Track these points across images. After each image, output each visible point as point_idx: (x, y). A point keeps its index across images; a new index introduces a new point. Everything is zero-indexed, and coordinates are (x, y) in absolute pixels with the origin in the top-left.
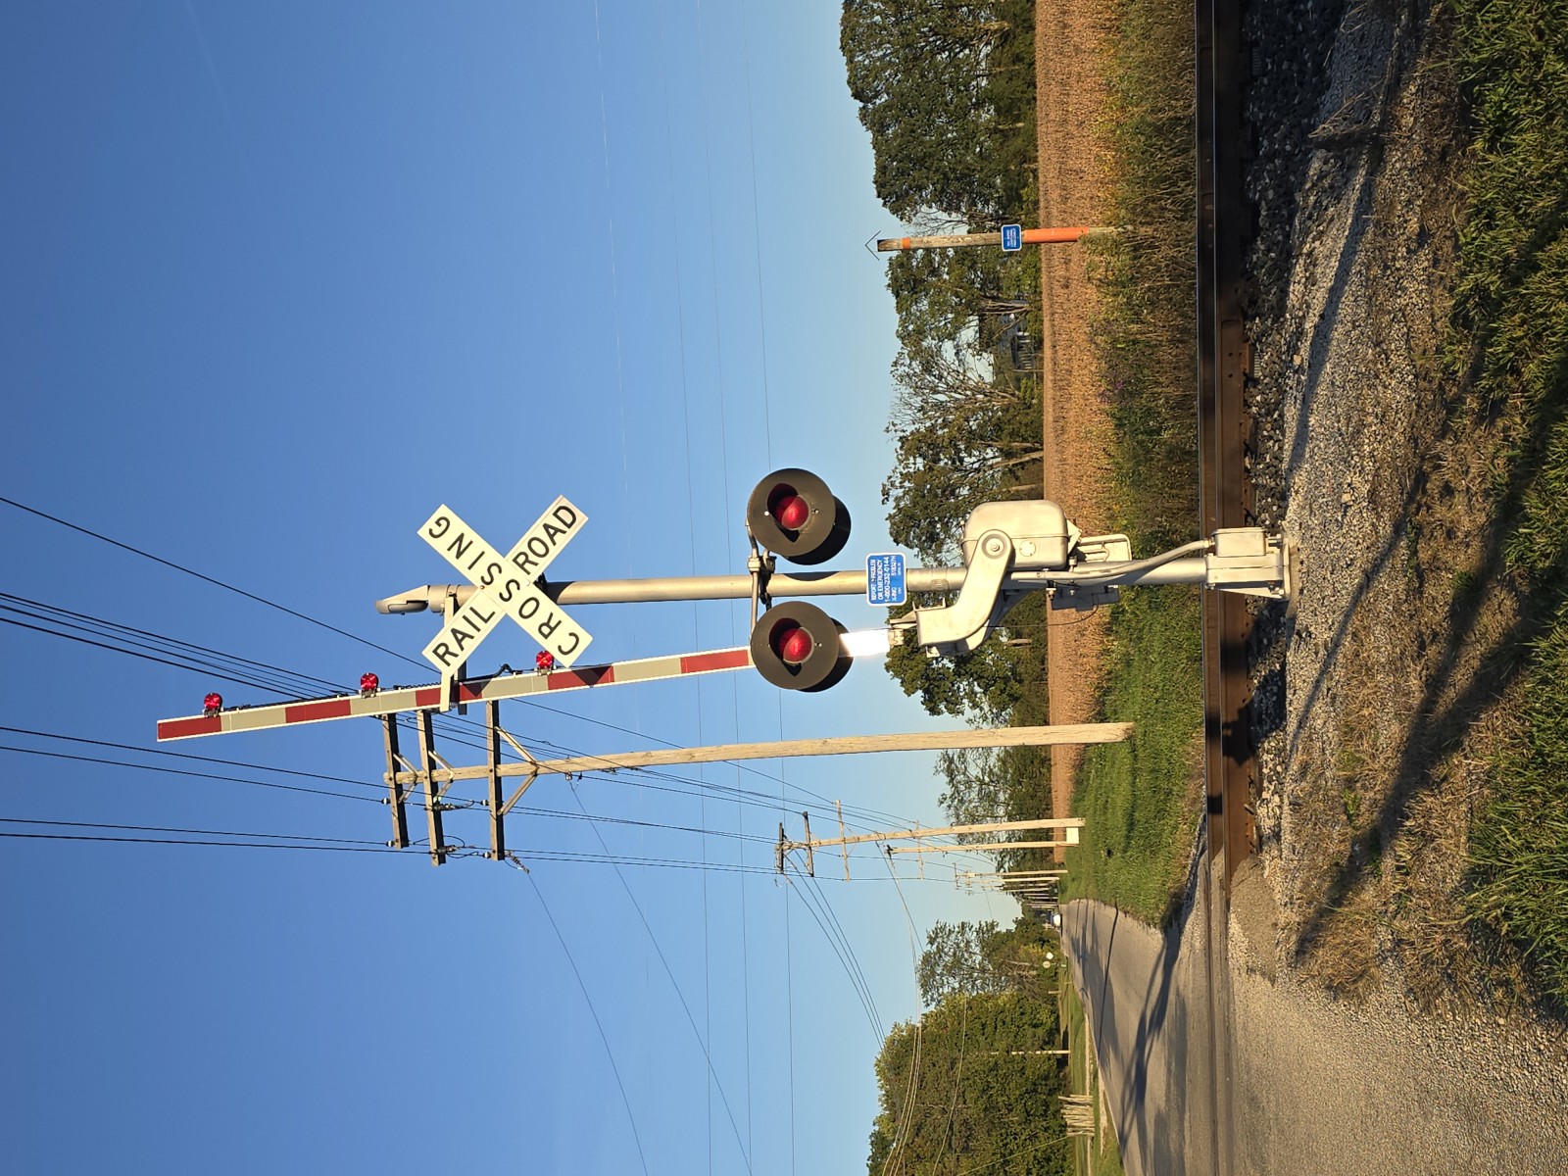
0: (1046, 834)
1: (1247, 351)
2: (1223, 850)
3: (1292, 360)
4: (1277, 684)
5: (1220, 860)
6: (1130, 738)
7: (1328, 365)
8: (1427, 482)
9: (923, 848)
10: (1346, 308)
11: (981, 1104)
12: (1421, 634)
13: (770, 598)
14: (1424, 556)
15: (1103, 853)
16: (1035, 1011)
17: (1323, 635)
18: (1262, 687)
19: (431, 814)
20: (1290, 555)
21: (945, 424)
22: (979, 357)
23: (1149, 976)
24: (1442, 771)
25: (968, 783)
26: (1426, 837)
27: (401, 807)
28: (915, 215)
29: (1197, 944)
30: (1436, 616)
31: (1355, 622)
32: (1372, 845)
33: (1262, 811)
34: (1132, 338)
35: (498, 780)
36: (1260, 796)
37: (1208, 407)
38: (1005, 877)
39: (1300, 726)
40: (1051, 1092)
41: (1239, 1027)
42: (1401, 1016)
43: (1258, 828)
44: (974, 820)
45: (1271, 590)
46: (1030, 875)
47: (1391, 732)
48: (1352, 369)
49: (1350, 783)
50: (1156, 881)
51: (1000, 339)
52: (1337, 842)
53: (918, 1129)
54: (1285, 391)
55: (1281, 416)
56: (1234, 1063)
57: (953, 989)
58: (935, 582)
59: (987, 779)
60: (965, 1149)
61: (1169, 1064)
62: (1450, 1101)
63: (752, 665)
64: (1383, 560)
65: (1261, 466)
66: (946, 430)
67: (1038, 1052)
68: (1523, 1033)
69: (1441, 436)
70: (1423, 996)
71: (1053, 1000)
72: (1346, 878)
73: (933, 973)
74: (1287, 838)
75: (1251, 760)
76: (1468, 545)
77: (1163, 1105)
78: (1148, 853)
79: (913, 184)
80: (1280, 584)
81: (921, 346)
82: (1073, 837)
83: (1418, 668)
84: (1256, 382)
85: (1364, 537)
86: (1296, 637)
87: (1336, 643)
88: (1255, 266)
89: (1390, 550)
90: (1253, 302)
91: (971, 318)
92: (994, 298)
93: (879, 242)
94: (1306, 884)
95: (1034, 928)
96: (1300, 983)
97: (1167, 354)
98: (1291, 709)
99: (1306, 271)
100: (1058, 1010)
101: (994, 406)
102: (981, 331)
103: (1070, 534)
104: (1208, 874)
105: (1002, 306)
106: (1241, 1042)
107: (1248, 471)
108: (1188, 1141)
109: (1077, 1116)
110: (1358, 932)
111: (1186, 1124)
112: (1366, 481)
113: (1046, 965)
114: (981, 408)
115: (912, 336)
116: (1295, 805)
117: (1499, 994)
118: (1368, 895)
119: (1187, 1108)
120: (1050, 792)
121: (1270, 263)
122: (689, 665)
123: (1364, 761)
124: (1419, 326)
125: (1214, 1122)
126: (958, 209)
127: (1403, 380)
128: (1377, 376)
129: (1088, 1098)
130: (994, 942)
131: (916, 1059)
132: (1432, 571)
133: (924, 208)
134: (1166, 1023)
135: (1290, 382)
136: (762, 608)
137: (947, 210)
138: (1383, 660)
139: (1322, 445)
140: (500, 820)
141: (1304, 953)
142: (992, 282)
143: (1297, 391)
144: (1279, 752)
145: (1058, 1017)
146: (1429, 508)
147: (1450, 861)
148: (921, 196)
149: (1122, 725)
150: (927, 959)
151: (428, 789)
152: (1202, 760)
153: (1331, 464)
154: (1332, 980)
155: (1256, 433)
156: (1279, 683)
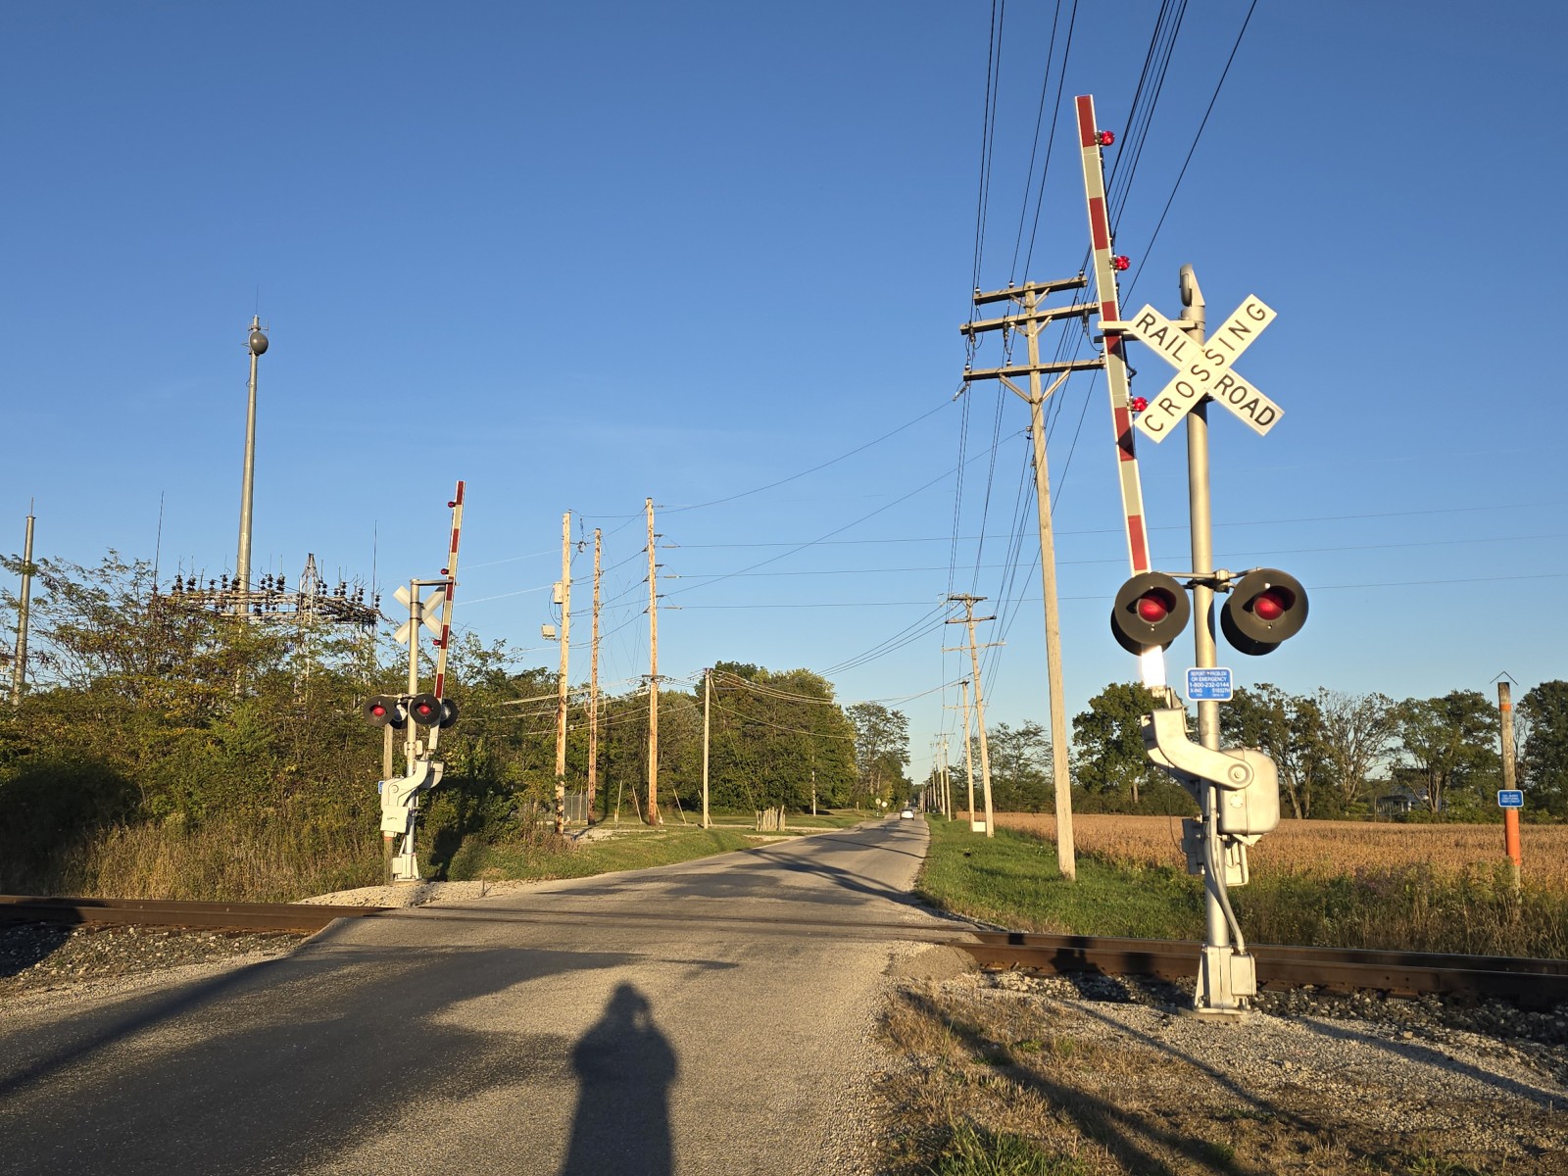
0: (980, 806)
1: (1410, 993)
2: (981, 943)
3: (1408, 1031)
4: (1119, 997)
5: (973, 940)
6: (1063, 877)
7: (1406, 1060)
8: (1310, 1132)
9: (968, 710)
10: (1461, 1080)
11: (776, 747)
12: (1177, 1114)
13: (1192, 588)
14: (1244, 1124)
15: (967, 850)
16: (844, 791)
17: (1166, 1035)
18: (1115, 984)
19: (1000, 321)
20: (1233, 1015)
21: (1326, 738)
22: (1388, 768)
23: (878, 879)
24: (1065, 1119)
25: (1017, 747)
26: (1010, 1101)
27: (1007, 297)
28: (1523, 716)
29: (907, 917)
30: (1192, 1128)
31: (1182, 1063)
32: (999, 1059)
33: (1014, 975)
34: (1416, 898)
35: (1027, 373)
36: (1026, 975)
37: (1355, 958)
38: (944, 772)
39: (1088, 1011)
40: (786, 801)
41: (849, 945)
42: (870, 1068)
43: (1001, 972)
44: (990, 750)
45: (1202, 997)
46: (946, 792)
47: (1092, 1083)
48: (1405, 1080)
49: (1047, 1046)
50: (950, 889)
51: (1404, 787)
52: (999, 1032)
53: (759, 700)
54: (1378, 1023)
55: (1352, 1018)
56: (822, 939)
57: (859, 730)
58: (1207, 724)
59: (1021, 762)
60: (745, 735)
61: (814, 890)
62: (811, 1099)
63: (1134, 574)
64: (1236, 1090)
65: (1306, 998)
66: (1321, 739)
67: (814, 792)
68: (866, 1159)
69: (1351, 1148)
70: (887, 1086)
71: (852, 805)
72: (971, 1037)
73: (871, 715)
74: (997, 993)
75: (1055, 971)
76: (1256, 1160)
77: (785, 883)
78: (970, 884)
79: (1553, 716)
80: (1207, 1005)
81: (1400, 719)
82: (978, 827)
83: (1147, 1109)
84: (1383, 999)
85: (1255, 1077)
86: (1162, 1014)
87: (1161, 1046)
88: (1491, 1007)
89: (1245, 1096)
90: (1456, 1002)
91: (1425, 762)
92: (1443, 783)
93: (1508, 684)
94: (963, 1005)
95: (905, 794)
96: (886, 994)
97: (1400, 926)
98: (1101, 1005)
99: (1492, 1048)
100: (845, 808)
101: (1343, 779)
102: (1413, 770)
103: (1250, 836)
104: (961, 929)
105: (1436, 789)
106: (837, 945)
107: (1301, 986)
108: (761, 900)
109: (770, 819)
110: (931, 1042)
111: (773, 900)
112: (1304, 1083)
113: (878, 801)
114: (1341, 769)
115: (1408, 711)
116: (1023, 1002)
117: (895, 1144)
118: (959, 1053)
119: (784, 901)
120: (1012, 811)
121: (1494, 1018)
122: (1135, 522)
123: (1066, 1059)
124: (1450, 1140)
125: (777, 921)
126: (1528, 754)
127: (1398, 1121)
128: (1400, 1100)
129: (783, 828)
130: (893, 763)
131: (808, 699)
132: (1231, 1129)
133: (1530, 724)
134: (844, 889)
135: (1386, 1027)
136: (1183, 582)
137: (1528, 744)
138: (1150, 1082)
139: (1333, 1049)
140: (995, 376)
141: (910, 999)
142: (1459, 781)
143: (1379, 1032)
144: (1063, 994)
145: (840, 808)
146: (1287, 1132)
147: (993, 1118)
148: (1542, 722)
149: (1073, 871)
150: (881, 710)
151: (1022, 317)
152: (1049, 932)
153: (1316, 1055)
154: (892, 1018)
155: (1336, 996)
156: (1119, 998)
